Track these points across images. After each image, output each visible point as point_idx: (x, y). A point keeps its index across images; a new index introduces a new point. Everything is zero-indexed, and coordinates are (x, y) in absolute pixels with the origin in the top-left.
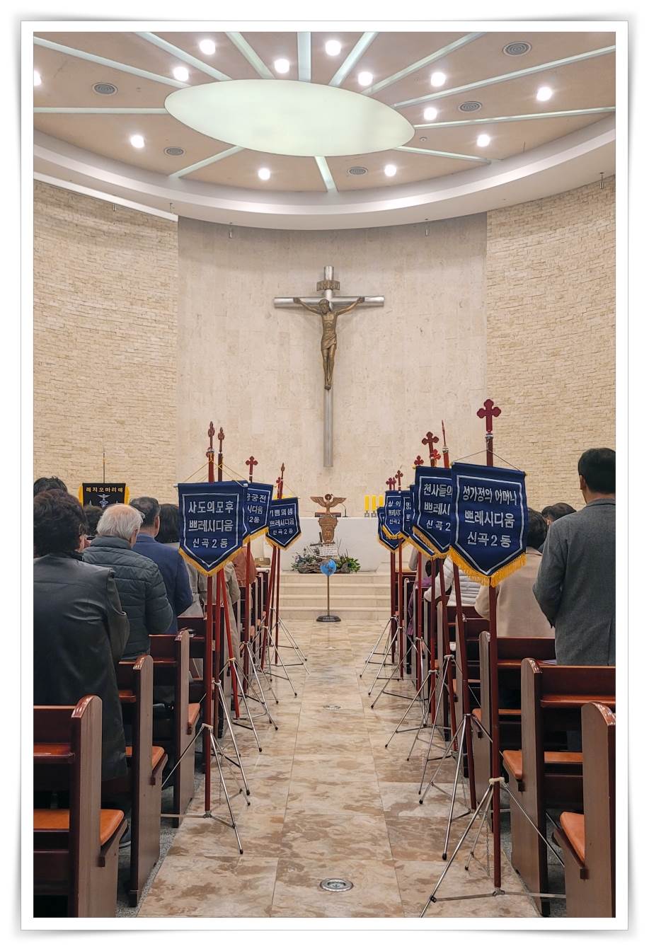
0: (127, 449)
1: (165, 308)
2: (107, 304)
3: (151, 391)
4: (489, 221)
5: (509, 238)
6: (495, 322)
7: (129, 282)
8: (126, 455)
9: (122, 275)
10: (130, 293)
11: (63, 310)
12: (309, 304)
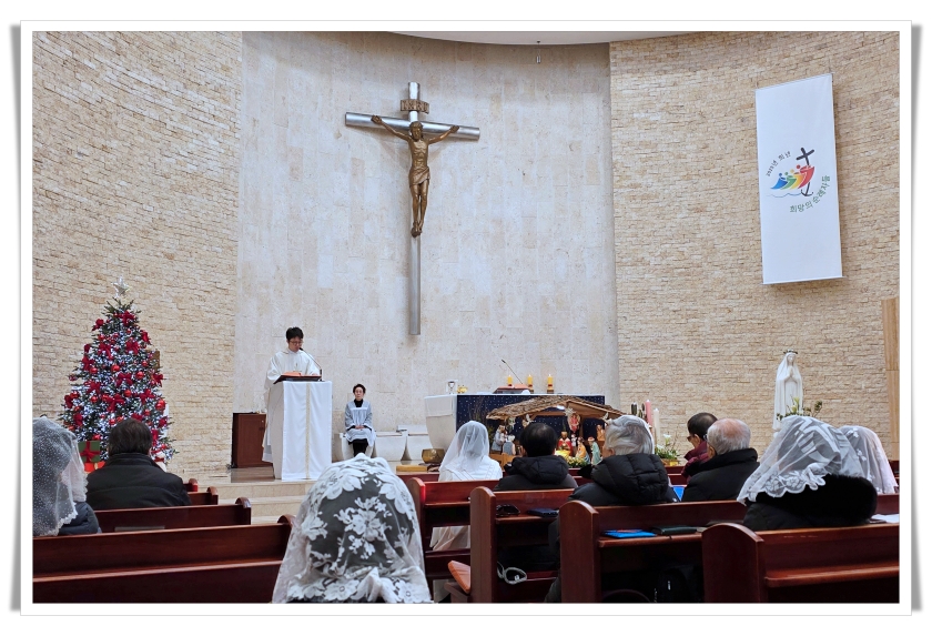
0: (176, 297)
1: (226, 101)
2: (155, 80)
3: (207, 214)
4: (612, 53)
5: (639, 75)
6: (623, 169)
7: (183, 56)
8: (174, 306)
9: (174, 43)
10: (184, 71)
11: (101, 76)
12: (391, 126)
